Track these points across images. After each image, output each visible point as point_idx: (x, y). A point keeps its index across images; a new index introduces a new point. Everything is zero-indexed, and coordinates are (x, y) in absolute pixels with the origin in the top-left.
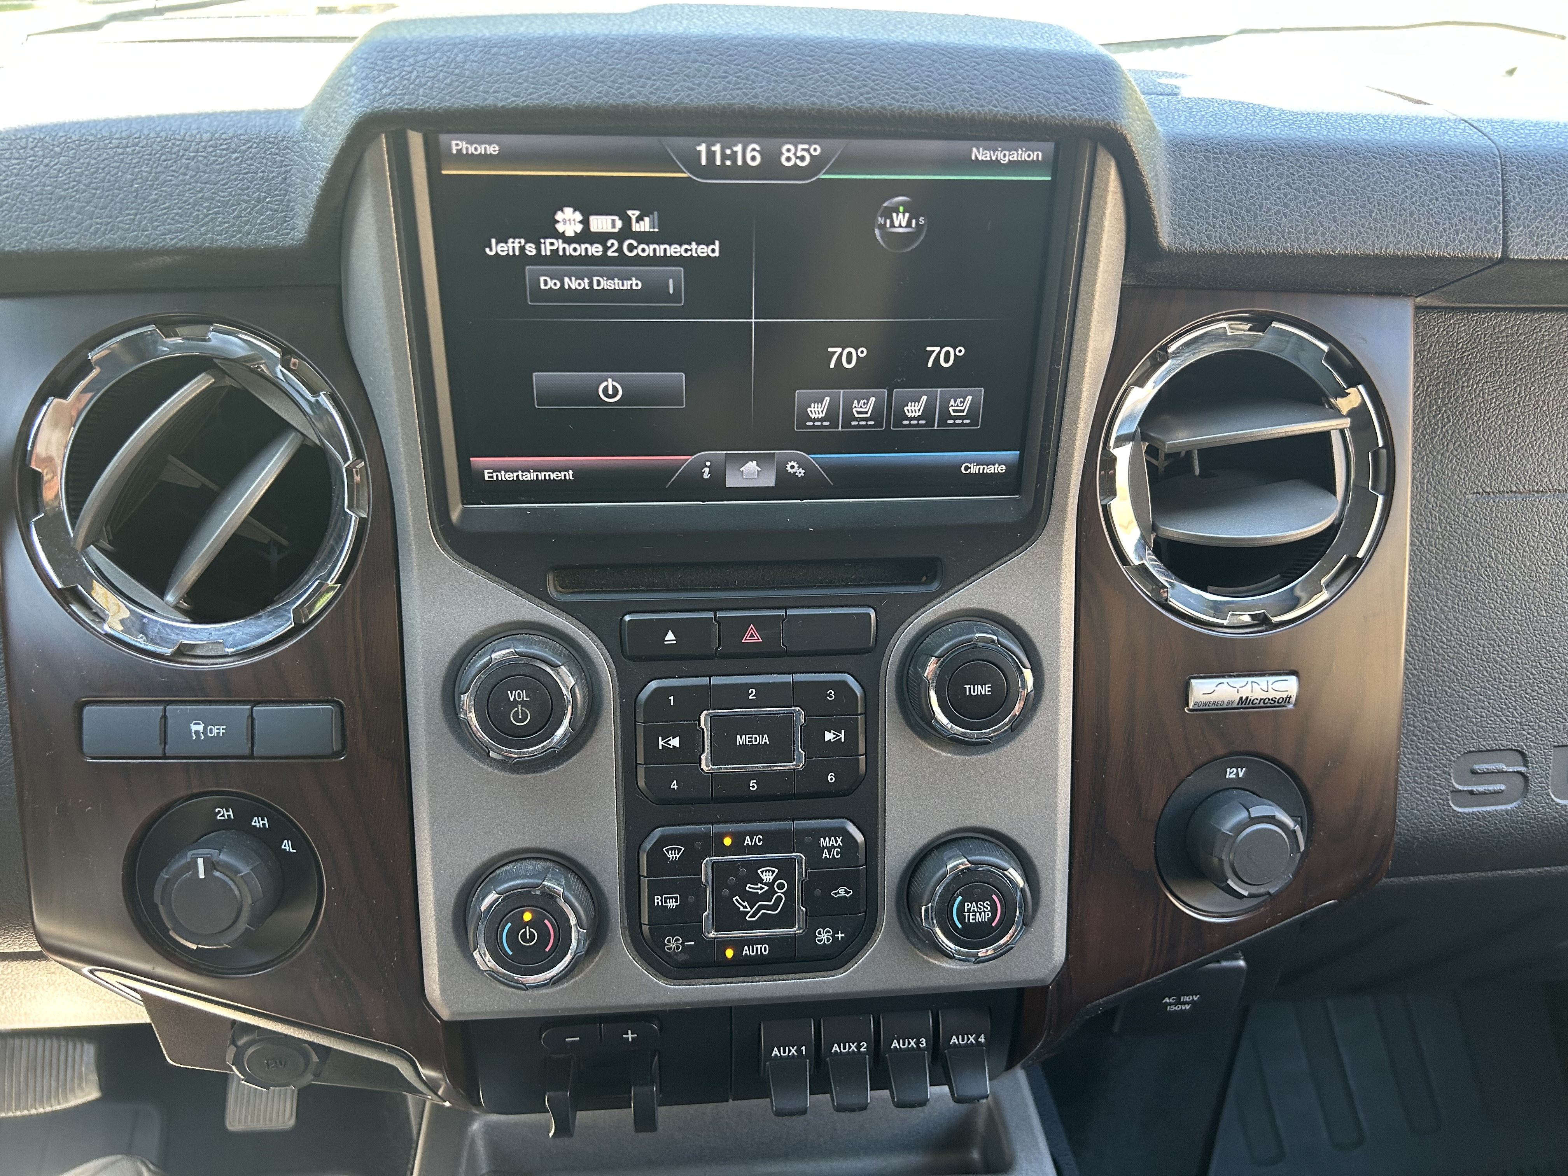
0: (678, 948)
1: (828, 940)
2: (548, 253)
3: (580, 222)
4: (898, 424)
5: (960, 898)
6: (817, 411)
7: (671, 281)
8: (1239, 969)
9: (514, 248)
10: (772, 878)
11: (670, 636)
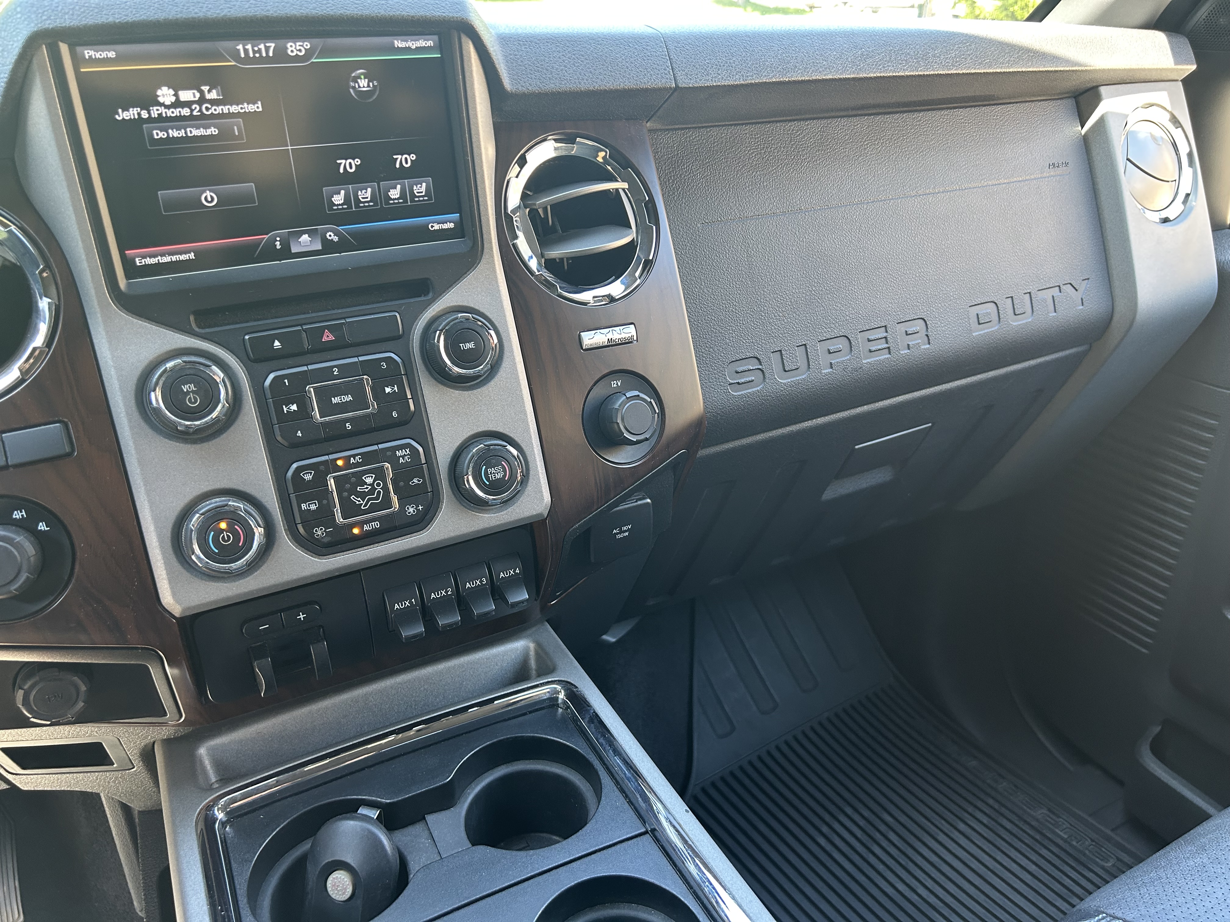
0: (323, 534)
1: (414, 511)
2: (156, 116)
3: (174, 95)
4: (387, 203)
5: (484, 467)
6: (338, 199)
7: (235, 128)
8: (648, 503)
9: (134, 114)
10: (372, 481)
11: (277, 343)
